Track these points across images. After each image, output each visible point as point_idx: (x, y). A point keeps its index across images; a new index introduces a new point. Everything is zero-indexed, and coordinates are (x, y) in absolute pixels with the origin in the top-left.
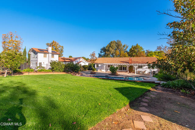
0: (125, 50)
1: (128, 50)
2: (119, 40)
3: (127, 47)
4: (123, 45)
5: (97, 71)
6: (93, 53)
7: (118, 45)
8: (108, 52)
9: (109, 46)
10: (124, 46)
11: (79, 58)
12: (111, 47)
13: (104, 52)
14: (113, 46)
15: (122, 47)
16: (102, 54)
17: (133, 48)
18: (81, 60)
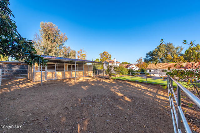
0: (178, 52)
1: (183, 52)
2: (169, 43)
3: (182, 50)
4: (176, 47)
5: (150, 75)
6: (140, 58)
7: (169, 48)
8: (156, 57)
9: (157, 50)
10: (177, 49)
11: (132, 64)
12: (160, 51)
13: (150, 56)
14: (162, 50)
15: (174, 50)
16: (148, 58)
17: (192, 50)
18: (133, 66)
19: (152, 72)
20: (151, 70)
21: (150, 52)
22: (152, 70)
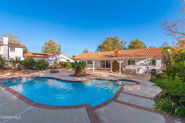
0: (123, 46)
2: (115, 36)
3: (125, 43)
6: (86, 49)
8: (103, 49)
9: (104, 43)
10: (122, 42)
12: (107, 44)
17: (132, 43)
18: (62, 56)
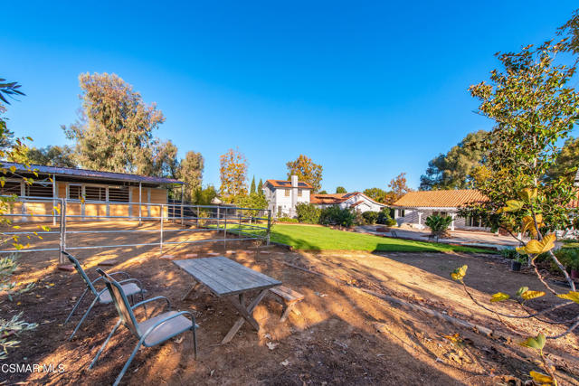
5: (399, 226)
6: (399, 176)
8: (452, 171)
9: (458, 151)
11: (357, 194)
12: (467, 155)
13: (439, 170)
16: (434, 176)
18: (361, 199)
19: (408, 215)
20: (403, 212)
21: (442, 157)
22: (407, 212)
